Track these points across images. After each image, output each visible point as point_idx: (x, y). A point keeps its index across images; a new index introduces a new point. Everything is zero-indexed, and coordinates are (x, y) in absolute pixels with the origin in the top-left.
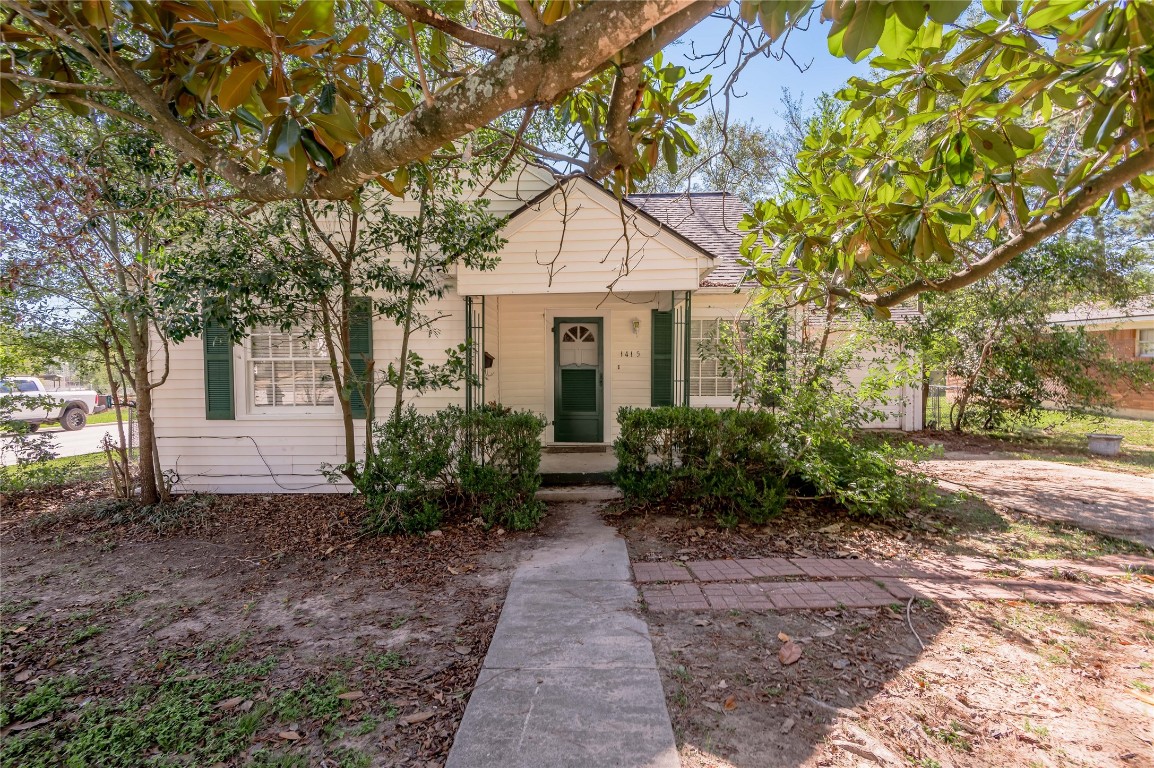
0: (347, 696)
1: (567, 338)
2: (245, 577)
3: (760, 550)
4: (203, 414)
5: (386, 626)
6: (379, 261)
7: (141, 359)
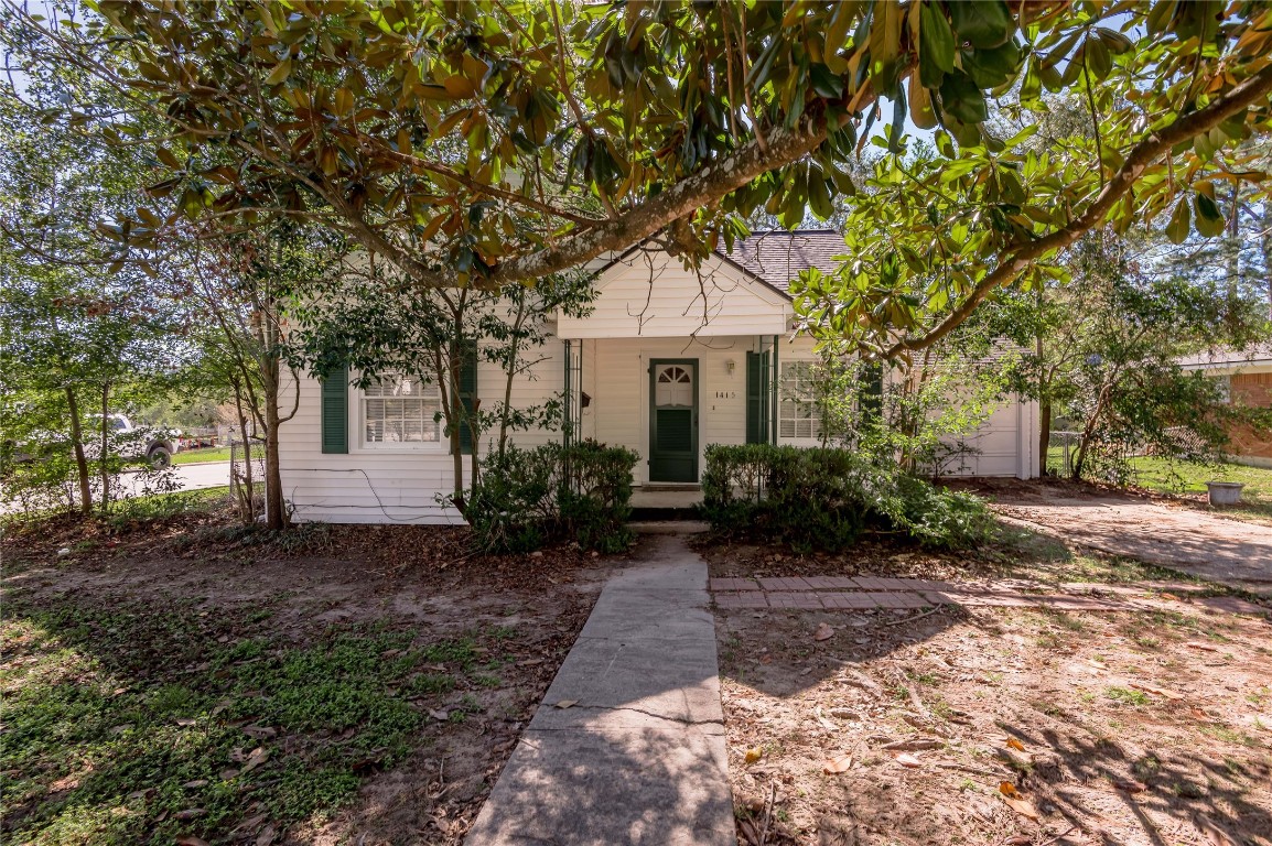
0: (478, 650)
1: (663, 379)
2: (375, 584)
3: (828, 573)
4: (319, 447)
5: (501, 614)
6: (487, 311)
7: (272, 396)
